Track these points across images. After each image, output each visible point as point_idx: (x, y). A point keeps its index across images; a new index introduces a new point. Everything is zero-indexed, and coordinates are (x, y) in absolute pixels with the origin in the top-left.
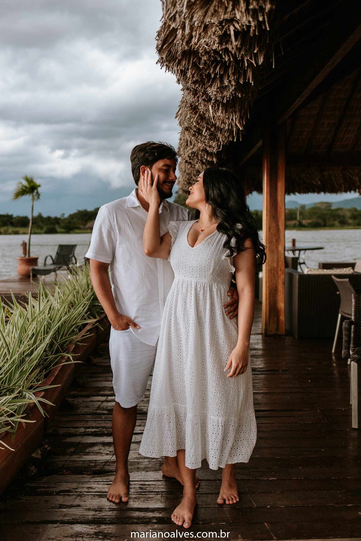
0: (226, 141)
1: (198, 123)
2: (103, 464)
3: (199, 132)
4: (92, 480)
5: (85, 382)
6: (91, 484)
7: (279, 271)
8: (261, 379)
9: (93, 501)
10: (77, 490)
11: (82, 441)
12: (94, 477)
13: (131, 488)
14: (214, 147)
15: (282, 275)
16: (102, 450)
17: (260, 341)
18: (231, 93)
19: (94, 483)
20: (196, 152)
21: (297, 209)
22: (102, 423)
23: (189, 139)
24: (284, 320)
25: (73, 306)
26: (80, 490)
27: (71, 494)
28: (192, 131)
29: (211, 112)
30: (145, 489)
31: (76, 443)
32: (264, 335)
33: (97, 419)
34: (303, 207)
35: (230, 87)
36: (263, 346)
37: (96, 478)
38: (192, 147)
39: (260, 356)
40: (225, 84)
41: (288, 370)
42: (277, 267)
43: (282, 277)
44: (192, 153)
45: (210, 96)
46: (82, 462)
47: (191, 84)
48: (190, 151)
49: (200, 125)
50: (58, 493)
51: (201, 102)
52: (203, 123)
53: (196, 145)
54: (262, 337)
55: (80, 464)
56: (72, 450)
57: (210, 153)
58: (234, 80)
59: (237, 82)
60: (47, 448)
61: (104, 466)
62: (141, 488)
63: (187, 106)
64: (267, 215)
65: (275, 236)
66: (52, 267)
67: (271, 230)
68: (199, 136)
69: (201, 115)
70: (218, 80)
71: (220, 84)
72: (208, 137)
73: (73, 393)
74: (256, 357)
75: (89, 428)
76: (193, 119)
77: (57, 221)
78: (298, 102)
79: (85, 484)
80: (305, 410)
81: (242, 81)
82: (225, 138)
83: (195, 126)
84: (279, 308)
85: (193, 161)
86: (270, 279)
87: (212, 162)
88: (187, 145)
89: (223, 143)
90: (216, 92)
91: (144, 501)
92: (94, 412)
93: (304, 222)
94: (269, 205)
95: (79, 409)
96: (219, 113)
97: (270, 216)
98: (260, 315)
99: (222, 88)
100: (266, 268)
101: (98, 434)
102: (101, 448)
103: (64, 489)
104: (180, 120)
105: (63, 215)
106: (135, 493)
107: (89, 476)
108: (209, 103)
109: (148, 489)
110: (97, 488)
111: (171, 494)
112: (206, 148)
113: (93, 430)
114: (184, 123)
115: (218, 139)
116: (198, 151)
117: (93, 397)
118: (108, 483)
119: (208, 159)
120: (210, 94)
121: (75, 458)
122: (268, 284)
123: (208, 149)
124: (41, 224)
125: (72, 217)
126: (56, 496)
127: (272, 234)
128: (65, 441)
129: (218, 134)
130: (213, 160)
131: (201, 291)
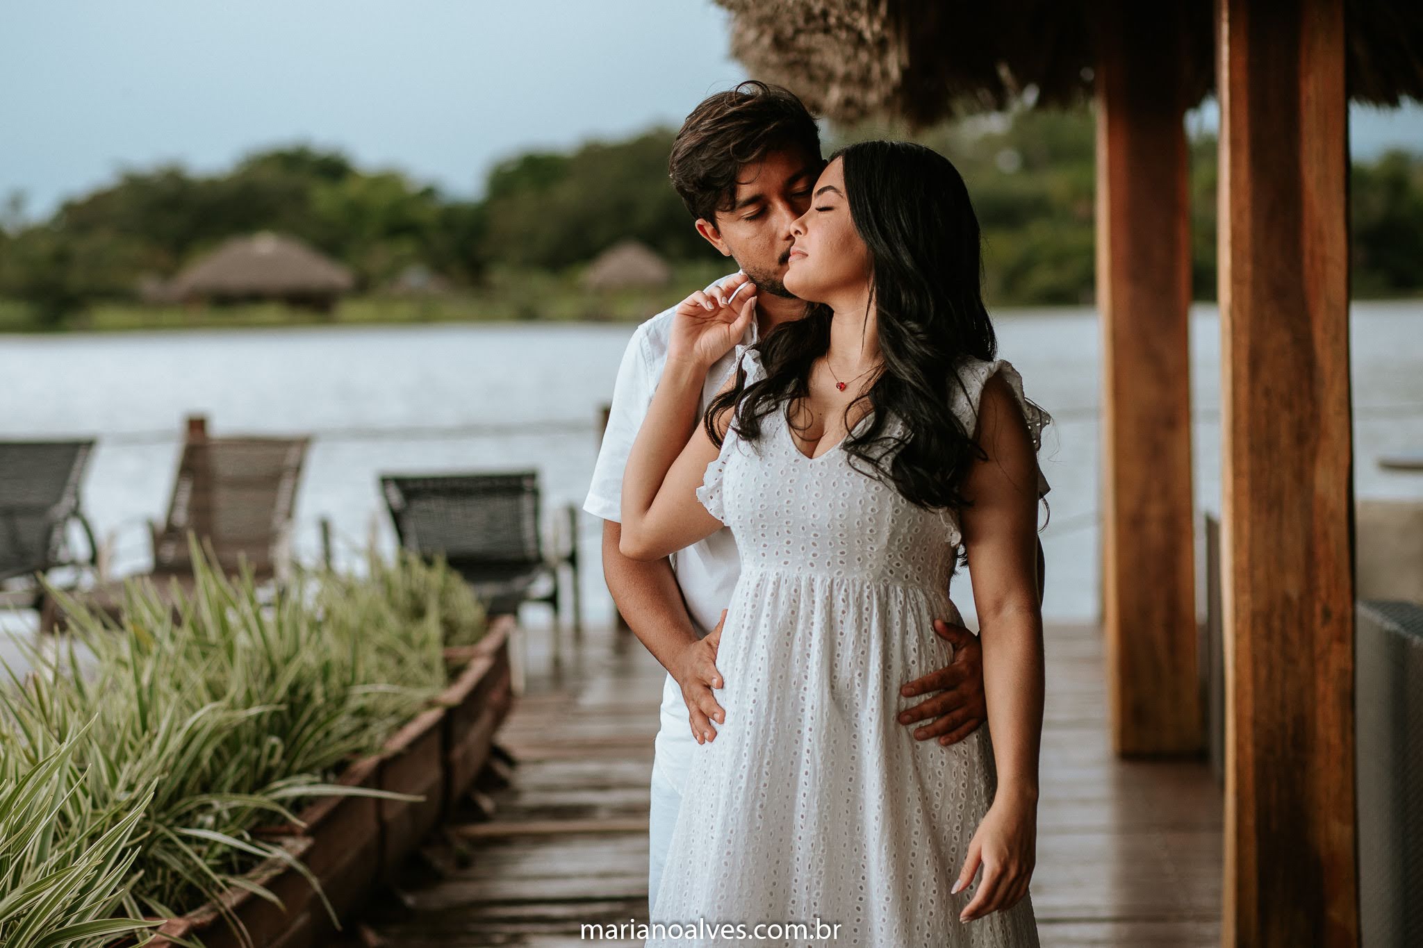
7: (1318, 621)
15: (1336, 646)
24: (1352, 925)
42: (1301, 598)
43: (1339, 658)
64: (1236, 280)
65: (1291, 405)
84: (1323, 851)
86: (1263, 672)
94: (1247, 217)
97: (1256, 286)
122: (1248, 702)
127: (1267, 393)
131: (849, 612)
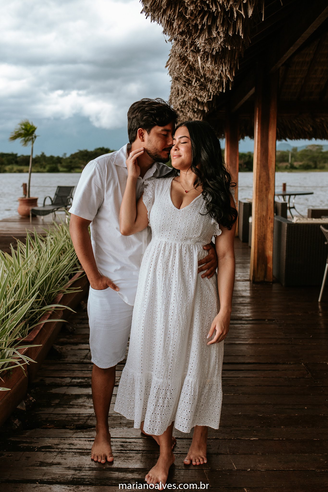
0: (216, 92)
1: (188, 73)
2: (86, 418)
3: (188, 82)
4: (74, 436)
5: (75, 329)
6: (73, 440)
7: (268, 219)
8: (247, 329)
9: (74, 459)
10: (59, 446)
11: (67, 392)
12: (76, 432)
13: (112, 446)
14: (204, 97)
15: (271, 223)
16: (87, 402)
17: (248, 288)
18: (220, 44)
19: (76, 439)
20: (187, 101)
21: (288, 151)
22: (88, 373)
23: (180, 88)
24: (271, 267)
25: (64, 252)
26: (61, 446)
27: (53, 450)
28: (182, 82)
29: (200, 63)
30: (126, 447)
31: (61, 394)
32: (252, 282)
33: (84, 368)
34: (295, 149)
35: (219, 39)
36: (250, 293)
37: (78, 434)
38: (183, 96)
39: (247, 304)
40: (214, 35)
41: (274, 320)
42: (266, 215)
43: (271, 225)
44: (183, 102)
45: (198, 47)
46: (65, 416)
47: (177, 35)
48: (181, 100)
49: (189, 76)
50: (40, 449)
51: (189, 53)
52: (192, 73)
53: (187, 94)
54: (250, 283)
55: (63, 418)
56: (57, 401)
57: (201, 103)
58: (223, 32)
59: (226, 33)
60: (32, 400)
61: (87, 420)
62: (122, 446)
63: (176, 56)
64: (257, 164)
65: (265, 185)
66: (51, 208)
67: (261, 180)
68: (189, 86)
69: (190, 65)
70: (206, 31)
71: (208, 35)
72: (198, 87)
73: (62, 340)
74: (243, 305)
75: (75, 378)
76: (182, 69)
77: (59, 160)
78: (292, 50)
79: (67, 440)
80: (290, 364)
81: (231, 33)
82: (215, 89)
83: (185, 77)
84: (267, 256)
85: (184, 109)
86: (259, 227)
87: (204, 111)
88: (178, 94)
89: (213, 94)
90: (205, 43)
91: (124, 461)
92: (82, 360)
93: (296, 164)
94: (260, 154)
95: (67, 357)
96: (208, 64)
97: (260, 165)
98: (249, 261)
99: (210, 40)
100: (255, 217)
101: (84, 385)
102: (85, 400)
103: (45, 445)
104: (170, 69)
105: (65, 154)
106: (116, 451)
107: (72, 431)
108: (198, 54)
109: (129, 447)
110: (78, 445)
111: (151, 453)
112: (196, 98)
113: (79, 381)
114: (173, 73)
115: (208, 89)
116: (189, 101)
117: (81, 345)
118: (89, 439)
119: (200, 108)
120: (198, 45)
121: (59, 410)
122: (257, 232)
123: (199, 98)
124: (44, 163)
125: (73, 156)
126: (37, 452)
127: (262, 182)
128: (51, 391)
129: (208, 84)
130: (205, 109)
131: (187, 254)
